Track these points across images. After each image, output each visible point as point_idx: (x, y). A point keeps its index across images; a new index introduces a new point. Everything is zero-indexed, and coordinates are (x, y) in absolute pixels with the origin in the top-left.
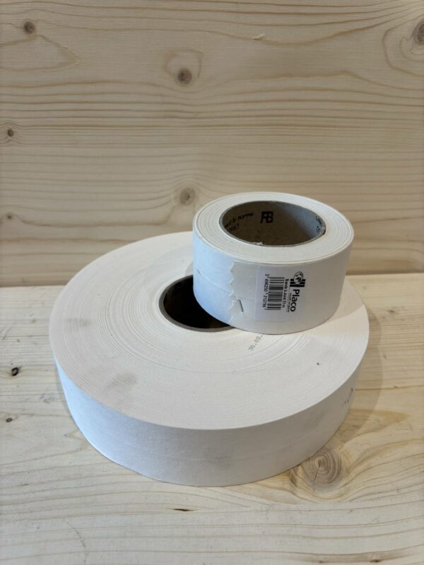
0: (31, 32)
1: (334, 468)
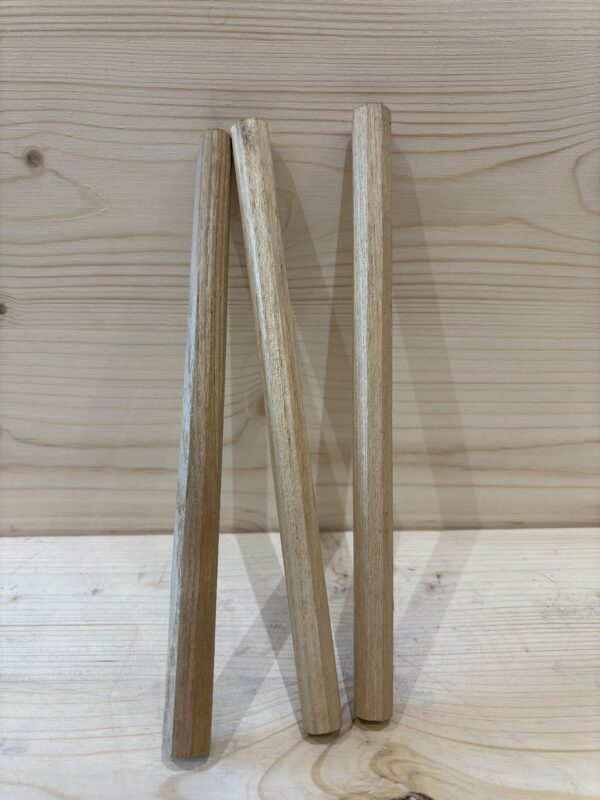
0: (37, 165)
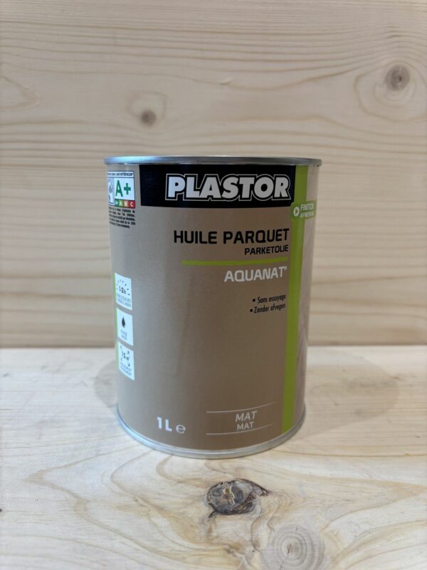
1: (313, 556)
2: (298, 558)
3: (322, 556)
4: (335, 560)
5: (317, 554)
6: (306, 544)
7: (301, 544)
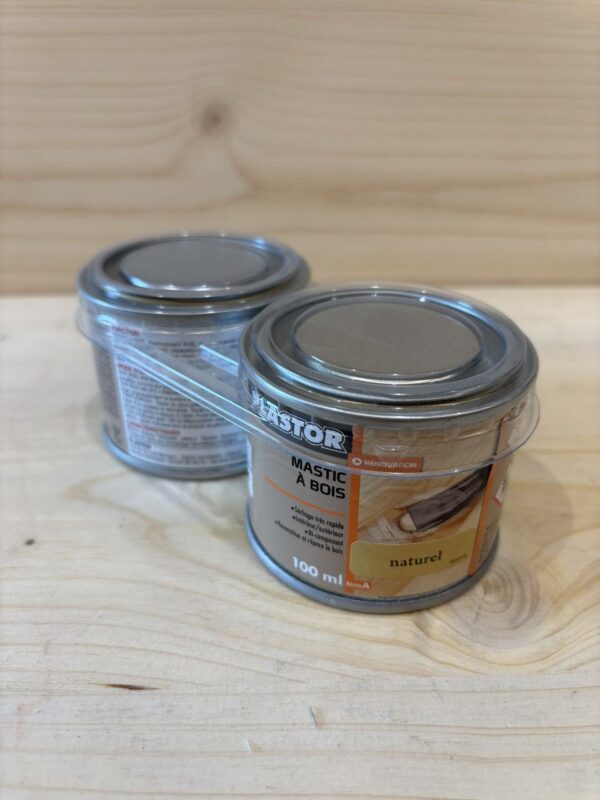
1: (523, 598)
2: (501, 601)
3: (537, 598)
4: (557, 603)
5: (528, 595)
6: (510, 580)
7: (503, 580)
